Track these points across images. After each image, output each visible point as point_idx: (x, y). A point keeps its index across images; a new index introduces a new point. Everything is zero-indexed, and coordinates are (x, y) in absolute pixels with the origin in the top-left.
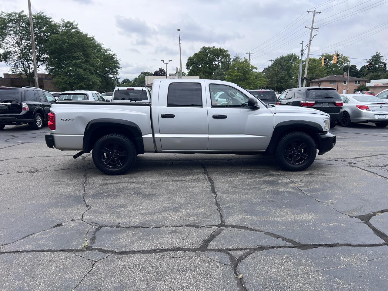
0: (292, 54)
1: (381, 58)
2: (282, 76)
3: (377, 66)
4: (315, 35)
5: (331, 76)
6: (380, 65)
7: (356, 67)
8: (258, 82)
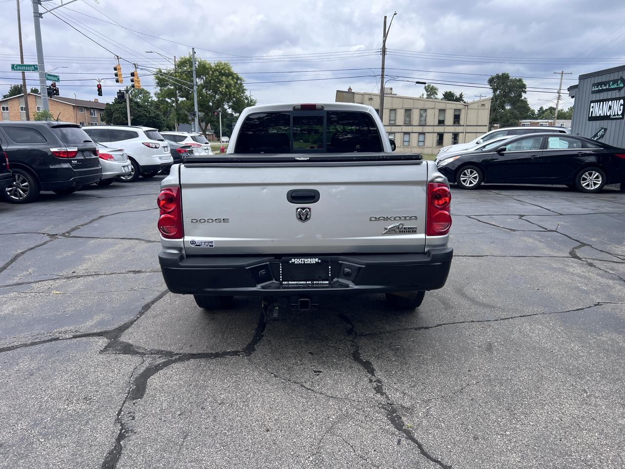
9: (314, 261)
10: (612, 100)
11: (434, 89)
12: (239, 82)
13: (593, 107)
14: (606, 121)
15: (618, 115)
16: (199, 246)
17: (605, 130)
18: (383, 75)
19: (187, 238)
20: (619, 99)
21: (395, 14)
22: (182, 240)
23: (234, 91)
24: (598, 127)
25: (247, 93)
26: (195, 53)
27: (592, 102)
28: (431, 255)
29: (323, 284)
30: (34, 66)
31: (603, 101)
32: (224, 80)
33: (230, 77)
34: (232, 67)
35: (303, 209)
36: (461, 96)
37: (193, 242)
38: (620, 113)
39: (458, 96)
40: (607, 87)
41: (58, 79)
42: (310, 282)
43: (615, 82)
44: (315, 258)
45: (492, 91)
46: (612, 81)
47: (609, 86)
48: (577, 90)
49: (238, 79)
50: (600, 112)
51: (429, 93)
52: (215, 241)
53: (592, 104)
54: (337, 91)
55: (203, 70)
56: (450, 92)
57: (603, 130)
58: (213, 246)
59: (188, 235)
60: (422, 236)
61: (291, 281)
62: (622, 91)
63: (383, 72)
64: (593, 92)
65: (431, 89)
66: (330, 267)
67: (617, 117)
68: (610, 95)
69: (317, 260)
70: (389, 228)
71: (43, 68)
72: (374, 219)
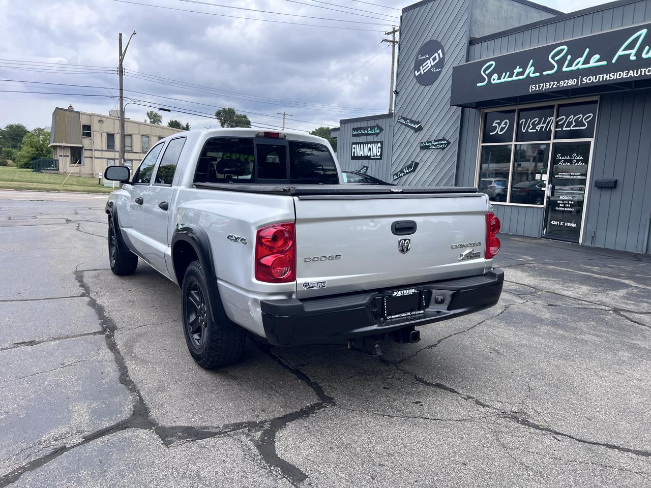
9: (411, 291)
10: (371, 143)
11: (158, 117)
13: (354, 148)
14: (367, 161)
15: (377, 156)
16: (312, 287)
17: (367, 168)
18: (121, 97)
19: (300, 280)
20: (377, 142)
21: (135, 34)
22: (295, 282)
24: (360, 164)
27: (353, 144)
28: (497, 276)
29: (419, 314)
31: (363, 143)
35: (405, 240)
36: (187, 126)
37: (306, 285)
38: (379, 154)
39: (185, 126)
40: (366, 132)
42: (409, 314)
43: (372, 128)
44: (412, 289)
45: (220, 124)
46: (369, 127)
47: (368, 131)
48: (339, 132)
50: (362, 153)
51: (152, 120)
52: (328, 281)
53: (354, 146)
54: (57, 108)
56: (176, 121)
57: (365, 168)
58: (325, 286)
59: (300, 277)
60: (482, 260)
61: (394, 315)
62: (379, 136)
63: (121, 93)
64: (354, 135)
65: (155, 116)
66: (424, 297)
67: (376, 157)
68: (368, 139)
69: (413, 291)
70: (464, 254)
72: (454, 247)
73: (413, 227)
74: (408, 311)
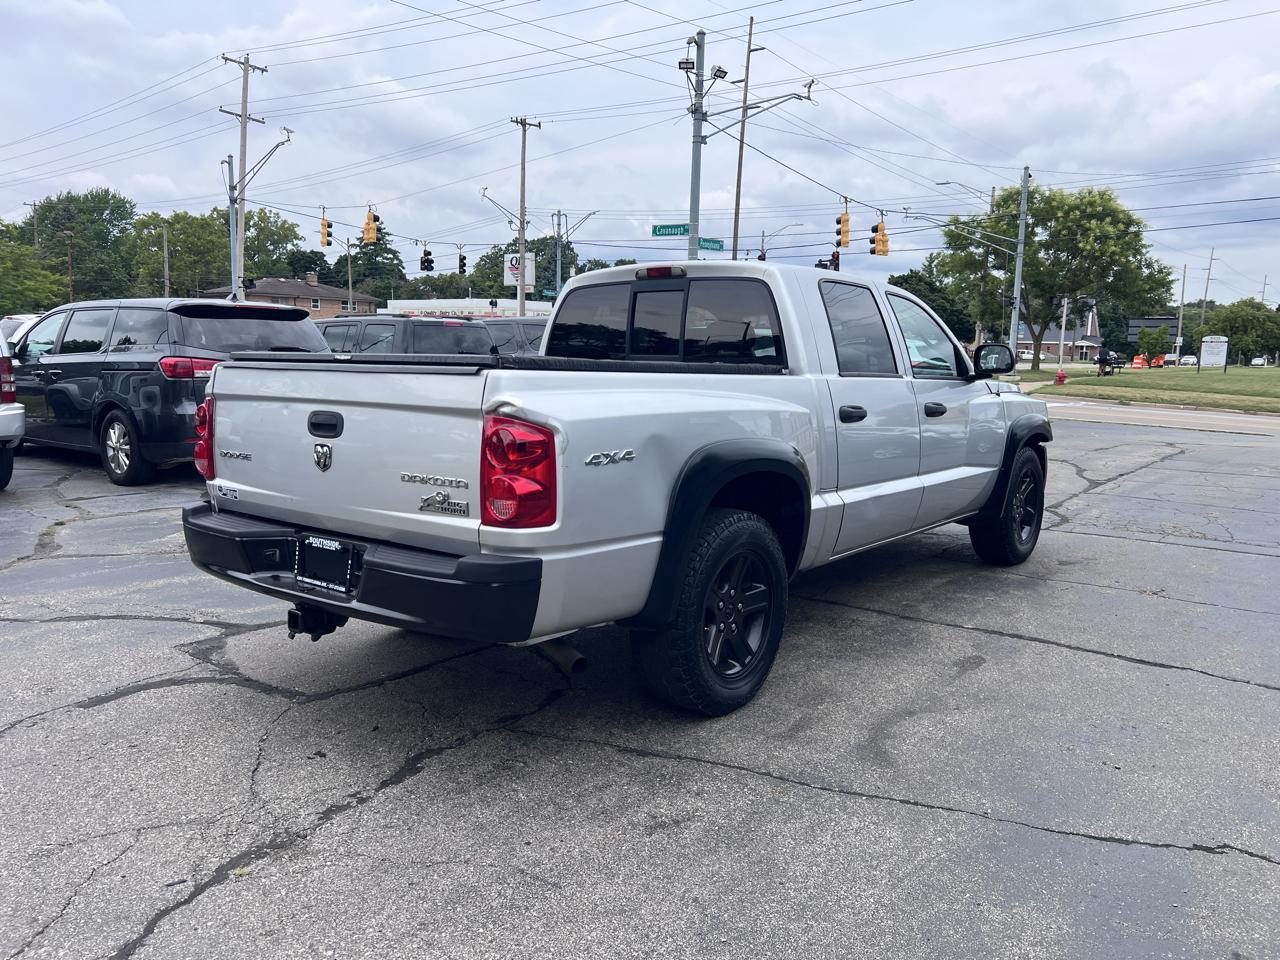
0: (107, 192)
1: (388, 238)
2: (101, 268)
3: (379, 259)
4: (283, 143)
5: (270, 280)
6: (387, 259)
7: (325, 259)
8: (28, 283)
9: (333, 545)
12: (1133, 229)
16: (226, 495)
19: (217, 481)
23: (1113, 248)
25: (1152, 254)
26: (1030, 176)
30: (684, 226)
32: (1093, 227)
33: (1108, 220)
34: (1118, 196)
35: (322, 446)
37: (220, 488)
41: (722, 247)
42: (325, 585)
44: (335, 541)
49: (1130, 222)
52: (239, 490)
55: (1047, 210)
58: (237, 497)
59: (218, 475)
60: (474, 523)
61: (306, 577)
66: (349, 562)
69: (337, 544)
71: (696, 229)
72: (407, 478)
73: (335, 426)
74: (325, 581)
